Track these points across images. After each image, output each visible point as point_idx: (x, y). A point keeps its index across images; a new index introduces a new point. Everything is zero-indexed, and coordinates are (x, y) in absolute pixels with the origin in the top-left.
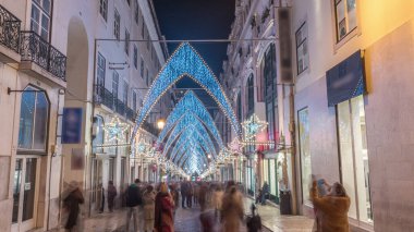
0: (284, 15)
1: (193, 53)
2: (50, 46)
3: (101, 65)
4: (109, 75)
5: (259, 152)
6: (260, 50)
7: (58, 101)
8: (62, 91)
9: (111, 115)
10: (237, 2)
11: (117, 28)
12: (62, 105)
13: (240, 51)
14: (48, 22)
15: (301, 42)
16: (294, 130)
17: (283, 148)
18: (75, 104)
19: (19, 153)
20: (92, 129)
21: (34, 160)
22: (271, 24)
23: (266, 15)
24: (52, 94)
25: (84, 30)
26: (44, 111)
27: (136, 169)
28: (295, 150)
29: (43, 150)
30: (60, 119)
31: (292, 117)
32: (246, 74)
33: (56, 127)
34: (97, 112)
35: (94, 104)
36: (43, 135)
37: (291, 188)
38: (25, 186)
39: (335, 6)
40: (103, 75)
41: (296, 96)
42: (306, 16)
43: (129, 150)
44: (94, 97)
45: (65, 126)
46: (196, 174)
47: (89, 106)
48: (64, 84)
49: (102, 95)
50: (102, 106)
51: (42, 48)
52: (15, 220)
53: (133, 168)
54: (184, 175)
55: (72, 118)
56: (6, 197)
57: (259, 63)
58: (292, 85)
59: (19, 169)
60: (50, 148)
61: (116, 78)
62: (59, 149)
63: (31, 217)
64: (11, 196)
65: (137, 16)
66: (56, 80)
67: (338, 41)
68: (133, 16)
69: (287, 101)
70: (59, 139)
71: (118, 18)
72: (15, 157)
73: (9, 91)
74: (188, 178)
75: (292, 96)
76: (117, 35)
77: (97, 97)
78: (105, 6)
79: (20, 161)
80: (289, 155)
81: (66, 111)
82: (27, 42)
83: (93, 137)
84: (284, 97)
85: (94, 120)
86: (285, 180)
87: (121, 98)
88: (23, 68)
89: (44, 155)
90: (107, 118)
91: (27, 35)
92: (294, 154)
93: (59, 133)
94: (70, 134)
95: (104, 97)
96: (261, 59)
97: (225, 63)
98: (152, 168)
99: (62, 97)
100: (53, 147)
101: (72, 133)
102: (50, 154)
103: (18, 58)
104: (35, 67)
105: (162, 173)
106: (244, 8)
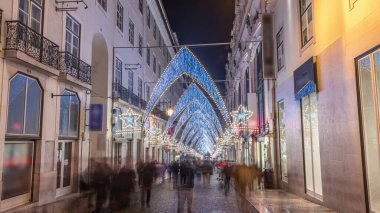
0: (268, 20)
2: (79, 60)
3: (119, 67)
4: (125, 75)
5: (253, 136)
6: (253, 47)
7: (86, 99)
8: (89, 92)
9: (127, 107)
10: (236, 2)
11: (131, 35)
12: (89, 102)
13: (240, 46)
14: (77, 42)
15: (280, 44)
16: (276, 117)
17: (268, 133)
18: (98, 101)
19: (60, 138)
20: (112, 119)
21: (70, 143)
22: (259, 26)
23: (256, 18)
24: (81, 94)
25: (104, 42)
26: (76, 109)
27: (151, 150)
28: (276, 135)
29: (76, 136)
30: (88, 113)
31: (274, 107)
32: (244, 66)
33: (85, 118)
34: (116, 105)
35: (114, 99)
36: (76, 125)
37: (273, 167)
38: (64, 162)
39: (301, 16)
40: (120, 75)
41: (277, 89)
42: (283, 22)
43: (143, 134)
44: (113, 93)
45: (92, 118)
46: (208, 154)
47: (109, 101)
48: (90, 87)
49: (120, 91)
50: (120, 100)
51: (74, 61)
52: (58, 186)
53: (148, 149)
54: (197, 155)
55: (96, 112)
56: (52, 169)
57: (253, 58)
58: (274, 80)
59: (60, 149)
60: (81, 134)
61: (131, 76)
62: (87, 135)
63: (69, 184)
64: (55, 169)
65: (149, 20)
66: (84, 84)
67: (302, 47)
68: (145, 22)
69: (270, 92)
70: (87, 128)
71: (132, 26)
72: (57, 141)
73: (52, 96)
74: (202, 157)
75: (274, 89)
76: (132, 41)
77: (116, 93)
78: (121, 19)
79: (60, 144)
80: (272, 139)
81: (93, 107)
82: (63, 60)
83: (113, 125)
84: (269, 90)
85: (114, 111)
86: (269, 160)
87: (136, 92)
88: (62, 79)
89: (77, 140)
90: (124, 109)
91: (63, 54)
92: (275, 138)
93: (87, 123)
94: (95, 124)
95: (122, 93)
96: (254, 55)
97: (229, 55)
98: (165, 149)
99: (89, 97)
100: (83, 134)
101: (97, 124)
102: (81, 139)
103: (57, 72)
104: (69, 78)
105: (175, 153)
106: (242, 8)
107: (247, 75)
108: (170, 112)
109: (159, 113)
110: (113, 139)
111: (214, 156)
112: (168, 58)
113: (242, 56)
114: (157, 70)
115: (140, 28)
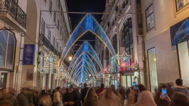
2: (18, 6)
3: (43, 25)
6: (121, 22)
7: (21, 40)
8: (23, 35)
10: (107, 1)
11: (50, 8)
12: (23, 43)
15: (149, 15)
17: (138, 69)
20: (38, 58)
21: (6, 74)
22: (129, 8)
27: (58, 81)
28: (146, 70)
29: (11, 68)
30: (22, 51)
31: (144, 53)
33: (19, 54)
34: (40, 49)
35: (39, 44)
36: (12, 59)
40: (44, 30)
43: (55, 71)
44: (39, 41)
45: (25, 54)
47: (37, 45)
48: (25, 30)
49: (43, 41)
50: (44, 46)
53: (56, 80)
55: (29, 50)
57: (120, 29)
58: (143, 37)
60: (15, 67)
61: (50, 33)
62: (20, 68)
67: (177, 11)
70: (21, 62)
71: (51, 3)
75: (143, 43)
76: (51, 12)
77: (41, 41)
80: (142, 73)
81: (26, 46)
83: (39, 63)
84: (138, 44)
85: (39, 53)
89: (12, 71)
90: (45, 53)
93: (21, 59)
96: (121, 27)
98: (64, 80)
99: (23, 38)
100: (17, 67)
101: (28, 59)
102: (15, 70)
105: (68, 83)
108: (70, 59)
110: (39, 73)
113: (110, 29)
114: (62, 34)
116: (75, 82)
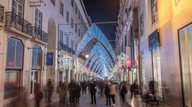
0: (136, 10)
1: (97, 28)
3: (61, 33)
4: (64, 38)
5: (129, 68)
6: (129, 24)
7: (45, 50)
8: (46, 46)
9: (65, 54)
10: (120, 1)
11: (68, 18)
12: (46, 52)
13: (122, 23)
14: (41, 22)
15: (142, 22)
16: (140, 59)
18: (51, 51)
19: (32, 69)
20: (58, 60)
21: (37, 72)
22: (132, 13)
23: (130, 9)
24: (43, 48)
25: (54, 22)
26: (40, 55)
27: (77, 75)
28: (140, 68)
29: (40, 68)
30: (46, 57)
31: (139, 54)
32: (124, 33)
33: (44, 59)
34: (60, 53)
35: (59, 50)
36: (40, 63)
38: (34, 81)
39: (152, 8)
40: (62, 38)
41: (140, 45)
42: (143, 12)
43: (74, 67)
44: (58, 47)
45: (48, 59)
46: (107, 77)
47: (57, 51)
48: (47, 44)
49: (62, 46)
50: (62, 51)
51: (39, 31)
52: (31, 93)
53: (76, 75)
54: (101, 77)
55: (50, 56)
57: (129, 29)
58: (139, 40)
59: (32, 75)
60: (42, 67)
61: (68, 38)
62: (46, 68)
64: (30, 84)
66: (44, 43)
67: (152, 24)
69: (137, 46)
70: (45, 64)
71: (68, 14)
72: (31, 71)
73: (28, 48)
74: (103, 79)
76: (68, 21)
77: (60, 47)
78: (62, 10)
79: (32, 72)
80: (138, 70)
81: (48, 54)
82: (34, 31)
83: (58, 63)
85: (59, 56)
87: (70, 46)
88: (33, 40)
89: (40, 70)
90: (64, 55)
91: (34, 28)
92: (140, 69)
93: (46, 62)
94: (49, 62)
95: (63, 47)
96: (129, 27)
97: (117, 27)
98: (85, 74)
99: (46, 48)
100: (44, 67)
101: (50, 62)
102: (42, 70)
103: (31, 37)
104: (37, 40)
105: (90, 77)
106: (123, 4)
107: (126, 38)
108: (87, 56)
109: (81, 56)
110: (59, 70)
111: (110, 78)
112: (86, 29)
113: (123, 28)
114: (81, 35)
115: (72, 14)
116: (98, 76)
